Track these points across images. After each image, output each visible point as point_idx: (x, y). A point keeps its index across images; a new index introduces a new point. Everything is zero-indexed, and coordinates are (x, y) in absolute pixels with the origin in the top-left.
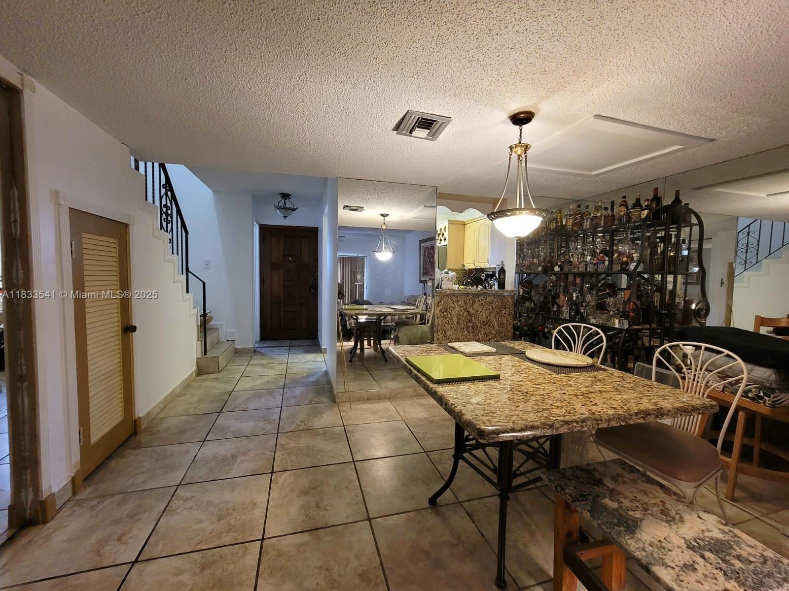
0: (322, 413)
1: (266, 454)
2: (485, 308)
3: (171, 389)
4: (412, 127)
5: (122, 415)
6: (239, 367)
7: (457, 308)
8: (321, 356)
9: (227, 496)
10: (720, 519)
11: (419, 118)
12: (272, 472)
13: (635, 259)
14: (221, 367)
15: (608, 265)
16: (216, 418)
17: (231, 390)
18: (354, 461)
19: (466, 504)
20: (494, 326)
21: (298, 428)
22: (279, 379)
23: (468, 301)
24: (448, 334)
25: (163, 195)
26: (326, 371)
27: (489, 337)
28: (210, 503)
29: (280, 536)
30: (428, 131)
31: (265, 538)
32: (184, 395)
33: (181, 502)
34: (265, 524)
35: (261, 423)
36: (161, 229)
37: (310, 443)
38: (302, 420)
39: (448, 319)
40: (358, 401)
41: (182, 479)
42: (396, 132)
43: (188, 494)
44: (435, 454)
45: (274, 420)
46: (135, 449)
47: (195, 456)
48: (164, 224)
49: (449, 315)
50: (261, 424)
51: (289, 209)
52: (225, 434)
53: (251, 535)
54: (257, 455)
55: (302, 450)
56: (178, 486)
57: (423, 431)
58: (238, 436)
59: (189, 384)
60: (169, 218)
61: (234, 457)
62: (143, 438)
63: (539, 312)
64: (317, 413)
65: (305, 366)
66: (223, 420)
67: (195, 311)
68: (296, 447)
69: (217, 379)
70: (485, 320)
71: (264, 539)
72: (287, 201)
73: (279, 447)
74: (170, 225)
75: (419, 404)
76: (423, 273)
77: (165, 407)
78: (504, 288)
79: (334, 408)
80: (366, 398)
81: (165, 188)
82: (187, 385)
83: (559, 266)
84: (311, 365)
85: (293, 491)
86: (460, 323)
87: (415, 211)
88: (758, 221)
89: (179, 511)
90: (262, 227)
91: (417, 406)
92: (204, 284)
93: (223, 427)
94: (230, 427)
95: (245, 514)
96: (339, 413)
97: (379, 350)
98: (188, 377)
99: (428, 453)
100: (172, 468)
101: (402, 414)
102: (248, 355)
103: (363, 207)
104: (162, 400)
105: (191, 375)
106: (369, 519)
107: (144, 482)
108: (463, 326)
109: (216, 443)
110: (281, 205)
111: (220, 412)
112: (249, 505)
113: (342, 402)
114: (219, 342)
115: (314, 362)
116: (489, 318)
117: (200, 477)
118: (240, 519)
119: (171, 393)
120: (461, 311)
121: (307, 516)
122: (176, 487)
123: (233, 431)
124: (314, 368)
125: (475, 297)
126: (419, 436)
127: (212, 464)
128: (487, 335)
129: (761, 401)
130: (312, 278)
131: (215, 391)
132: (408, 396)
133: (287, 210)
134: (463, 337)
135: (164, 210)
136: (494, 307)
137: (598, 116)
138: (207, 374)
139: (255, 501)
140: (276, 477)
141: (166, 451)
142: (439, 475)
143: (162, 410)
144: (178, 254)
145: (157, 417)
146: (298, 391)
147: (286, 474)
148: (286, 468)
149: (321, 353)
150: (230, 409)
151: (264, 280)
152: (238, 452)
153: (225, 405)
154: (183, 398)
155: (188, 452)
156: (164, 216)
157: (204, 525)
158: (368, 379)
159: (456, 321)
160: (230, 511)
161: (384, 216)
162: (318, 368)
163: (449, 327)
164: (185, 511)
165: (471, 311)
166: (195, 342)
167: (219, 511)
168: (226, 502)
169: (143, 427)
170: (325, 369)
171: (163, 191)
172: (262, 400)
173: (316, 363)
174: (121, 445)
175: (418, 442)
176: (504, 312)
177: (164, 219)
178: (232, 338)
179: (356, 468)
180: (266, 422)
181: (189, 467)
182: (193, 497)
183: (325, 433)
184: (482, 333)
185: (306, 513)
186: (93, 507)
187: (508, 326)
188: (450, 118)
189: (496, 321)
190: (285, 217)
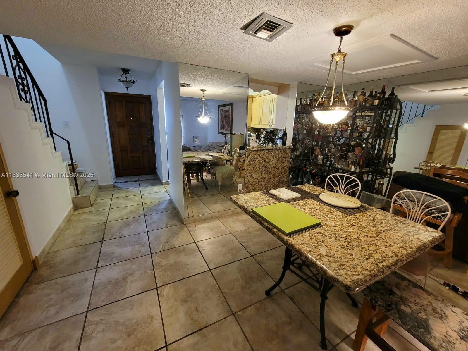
0: (177, 233)
1: (148, 273)
2: (275, 158)
3: (57, 227)
4: (258, 28)
5: (21, 261)
6: (105, 201)
7: (259, 159)
8: (163, 187)
9: (129, 314)
10: (463, 311)
11: (268, 20)
12: (157, 288)
13: (368, 130)
14: (92, 202)
15: (350, 133)
16: (100, 247)
17: (105, 221)
18: (210, 270)
19: (286, 291)
20: (279, 169)
21: (164, 248)
22: (139, 209)
23: (265, 154)
24: (253, 175)
25: (16, 67)
26: (170, 199)
27: (276, 176)
28: (117, 323)
29: (178, 340)
30: (271, 33)
31: (167, 344)
32: (69, 229)
33: (93, 326)
34: (164, 332)
35: (136, 246)
36: (21, 100)
37: (176, 260)
38: (165, 241)
39: (253, 166)
40: (199, 222)
41: (89, 305)
42: (244, 31)
43: (97, 319)
44: (258, 257)
45: (145, 243)
46: (39, 283)
47: (94, 283)
48: (23, 94)
49: (254, 163)
50: (137, 248)
51: (130, 81)
52: (112, 260)
53: (157, 344)
54: (141, 274)
55: (173, 266)
56: (87, 312)
57: (246, 240)
58: (123, 260)
59: (70, 218)
60: (26, 89)
61: (124, 279)
62: (43, 272)
63: (303, 158)
64: (175, 234)
65: (154, 196)
66: (106, 248)
67: (65, 164)
68: (168, 264)
69: (91, 213)
70: (274, 165)
71: (168, 346)
72: (127, 75)
73: (156, 266)
74: (28, 95)
75: (238, 220)
76: (221, 128)
77: (55, 241)
78: (285, 145)
79: (184, 229)
80: (204, 219)
81: (16, 59)
82: (69, 220)
83: (318, 131)
84: (158, 195)
85: (176, 300)
86: (260, 168)
87: (226, 89)
88: (406, 102)
89: (93, 335)
90: (107, 94)
91: (237, 222)
92: (68, 143)
93: (109, 254)
94: (114, 253)
95: (147, 328)
96: (189, 233)
97: (200, 180)
98: (68, 213)
99: (254, 256)
100: (77, 296)
101: (230, 229)
102: (110, 190)
103: (190, 84)
104: (51, 237)
105: (70, 211)
106: (233, 314)
107: (57, 313)
108: (262, 170)
109: (107, 268)
110: (123, 78)
111: (102, 241)
112: (148, 319)
113: (188, 224)
114: (85, 182)
115: (160, 192)
116: (276, 164)
117: (103, 301)
118: (144, 332)
119: (57, 230)
120: (261, 161)
121: (192, 319)
122: (85, 314)
123: (117, 257)
124: (161, 198)
125: (269, 151)
126: (245, 244)
127: (109, 288)
128: (275, 174)
129: (439, 219)
130: (150, 133)
131: (92, 223)
132: (229, 215)
133: (129, 83)
134: (262, 177)
135: (20, 81)
136: (280, 157)
137: (393, 35)
138: (82, 208)
139: (152, 314)
140: (161, 291)
141: (68, 281)
142: (265, 272)
143: (53, 244)
144: (41, 121)
145: (51, 251)
146: (156, 217)
147: (167, 287)
148: (166, 282)
149: (162, 185)
150: (109, 237)
151: (113, 135)
152: (127, 273)
153: (104, 234)
154: (68, 231)
155: (87, 280)
156: (21, 87)
157: (119, 343)
158: (200, 204)
159: (258, 167)
160: (135, 327)
161: (203, 91)
162: (163, 197)
163: (254, 171)
164: (99, 333)
165: (267, 160)
166: (69, 187)
167: (126, 328)
168: (130, 319)
169: (41, 262)
170: (169, 198)
171: (14, 62)
172: (132, 227)
173: (161, 193)
174: (26, 282)
175: (245, 249)
176: (285, 160)
177: (22, 89)
178: (96, 179)
179: (213, 275)
180: (140, 245)
181: (91, 293)
182: (102, 320)
183: (184, 250)
184: (272, 173)
185: (190, 317)
186: (15, 346)
187: (287, 168)
188: (292, 24)
189: (280, 165)
190: (127, 88)
